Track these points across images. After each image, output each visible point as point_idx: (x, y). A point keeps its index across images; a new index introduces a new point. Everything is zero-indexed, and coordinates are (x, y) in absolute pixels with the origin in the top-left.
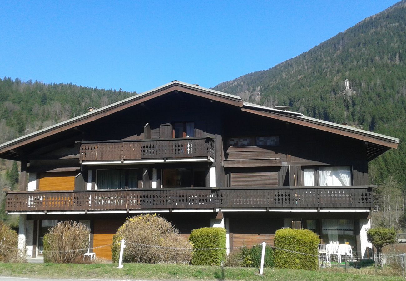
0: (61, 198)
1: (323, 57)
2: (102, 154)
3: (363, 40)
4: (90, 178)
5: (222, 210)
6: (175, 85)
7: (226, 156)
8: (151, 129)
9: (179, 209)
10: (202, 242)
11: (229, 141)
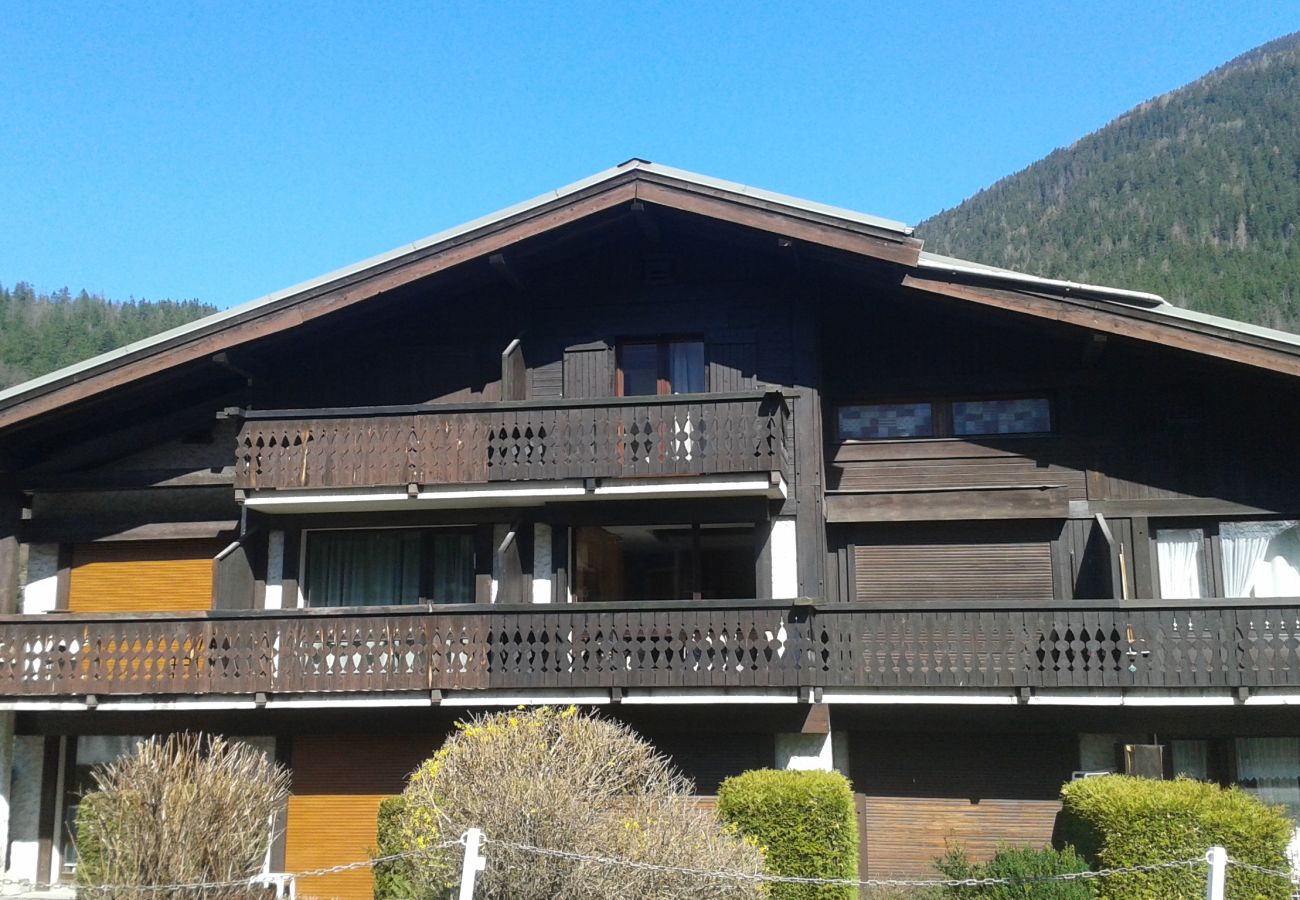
0: (157, 644)
1: (1004, 224)
2: (329, 461)
3: (1132, 172)
4: (276, 562)
5: (829, 699)
6: (634, 177)
7: (833, 475)
8: (527, 367)
9: (649, 690)
10: (773, 834)
11: (841, 416)
